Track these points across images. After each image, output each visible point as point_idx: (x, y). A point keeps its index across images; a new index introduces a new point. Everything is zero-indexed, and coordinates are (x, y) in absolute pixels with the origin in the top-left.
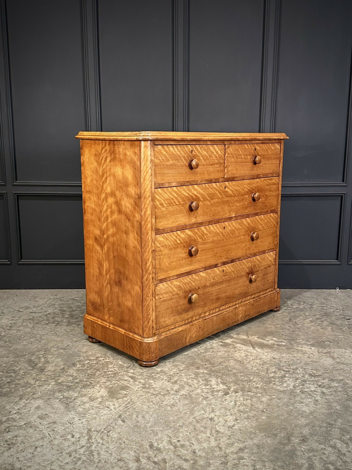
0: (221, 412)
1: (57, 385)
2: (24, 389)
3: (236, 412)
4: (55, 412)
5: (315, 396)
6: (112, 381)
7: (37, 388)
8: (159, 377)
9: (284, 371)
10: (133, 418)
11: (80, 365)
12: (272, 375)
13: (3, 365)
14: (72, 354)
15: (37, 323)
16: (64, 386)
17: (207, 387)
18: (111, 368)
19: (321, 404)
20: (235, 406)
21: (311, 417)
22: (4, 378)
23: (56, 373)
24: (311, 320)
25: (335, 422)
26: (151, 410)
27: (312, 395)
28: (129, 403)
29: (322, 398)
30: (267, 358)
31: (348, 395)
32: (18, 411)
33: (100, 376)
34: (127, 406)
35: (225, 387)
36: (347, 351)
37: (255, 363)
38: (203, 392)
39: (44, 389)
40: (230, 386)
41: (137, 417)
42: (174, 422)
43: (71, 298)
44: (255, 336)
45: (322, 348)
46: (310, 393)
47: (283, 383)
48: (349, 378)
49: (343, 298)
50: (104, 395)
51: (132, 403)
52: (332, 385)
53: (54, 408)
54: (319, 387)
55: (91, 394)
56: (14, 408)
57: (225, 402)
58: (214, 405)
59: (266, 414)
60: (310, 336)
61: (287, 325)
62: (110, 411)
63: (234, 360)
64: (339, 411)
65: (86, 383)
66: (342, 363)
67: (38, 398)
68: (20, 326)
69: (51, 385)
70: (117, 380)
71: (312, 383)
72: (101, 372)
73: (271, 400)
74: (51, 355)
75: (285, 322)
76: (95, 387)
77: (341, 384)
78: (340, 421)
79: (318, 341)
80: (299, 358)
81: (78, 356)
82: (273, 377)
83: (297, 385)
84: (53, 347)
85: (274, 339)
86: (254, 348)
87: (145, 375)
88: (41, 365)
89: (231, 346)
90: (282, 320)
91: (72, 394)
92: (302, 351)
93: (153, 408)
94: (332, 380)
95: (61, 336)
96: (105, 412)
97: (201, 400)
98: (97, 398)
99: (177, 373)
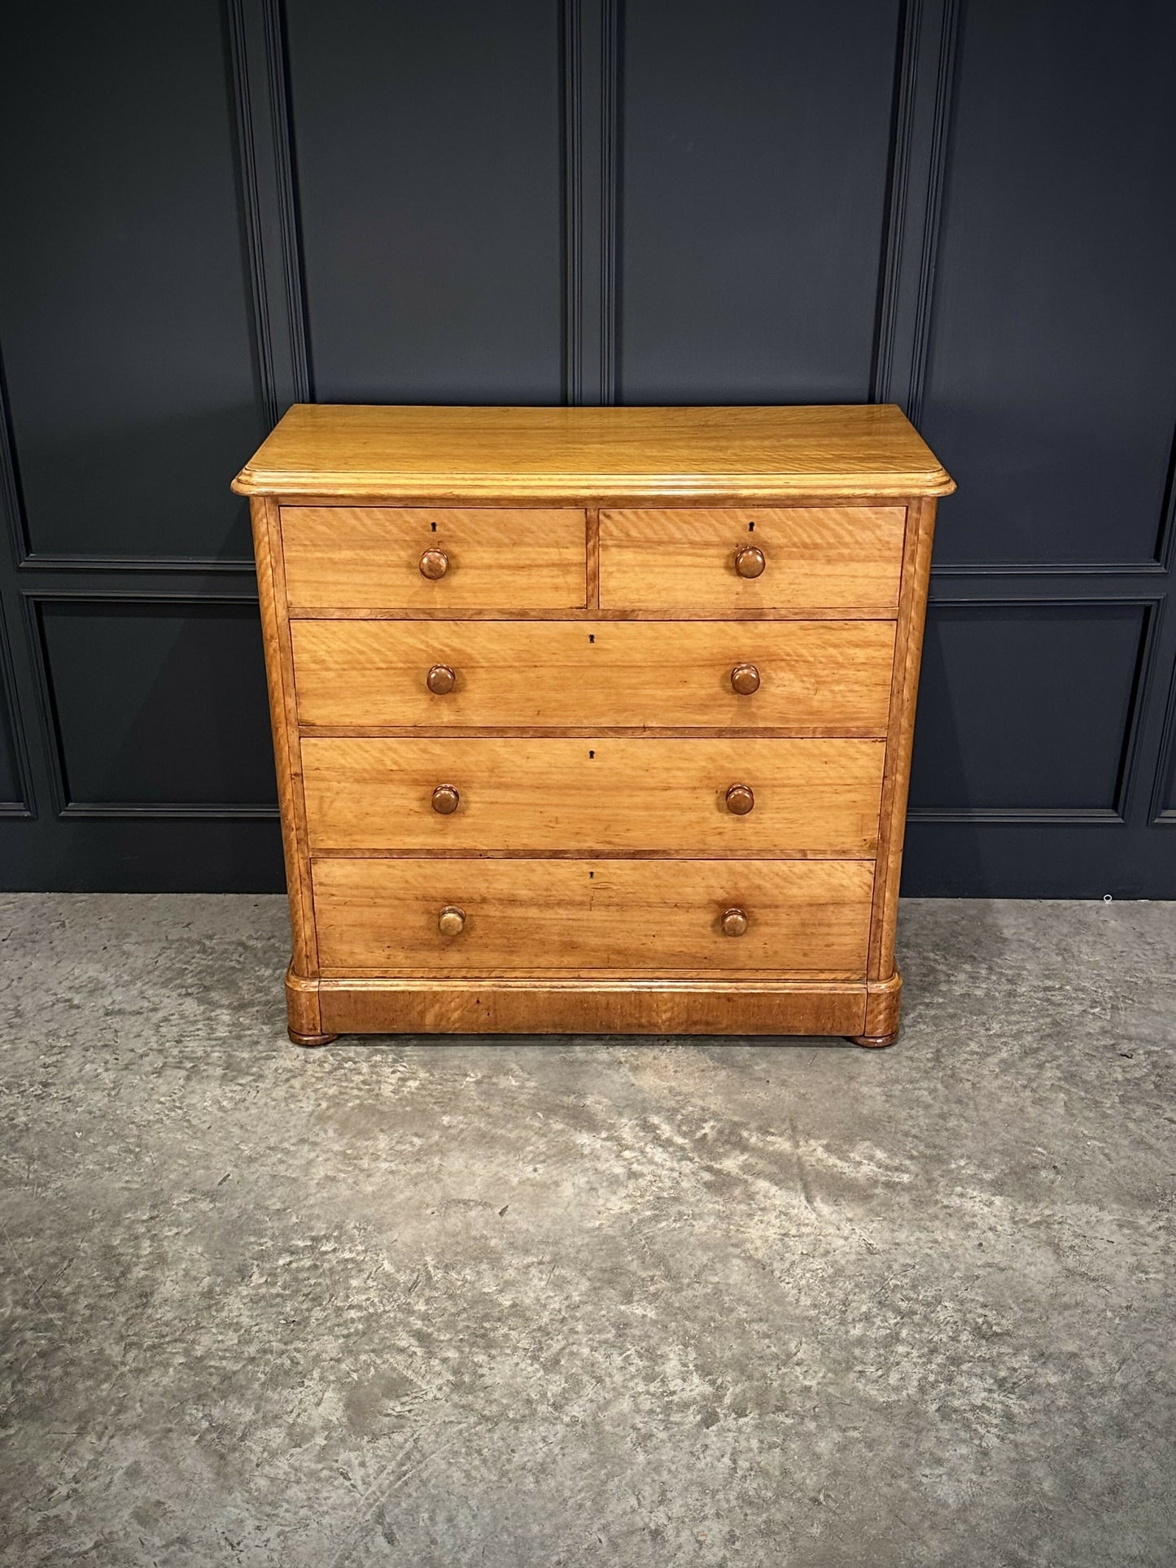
0: (690, 1501)
1: (191, 1369)
2: (91, 1388)
3: (734, 1503)
4: (187, 1495)
5: (982, 1431)
6: (359, 1353)
7: (130, 1380)
8: (506, 1336)
9: (898, 1311)
10: (421, 1524)
11: (262, 1275)
12: (856, 1331)
13: (26, 1273)
14: (234, 1222)
15: (126, 1068)
16: (211, 1375)
17: (653, 1387)
18: (359, 1291)
19: (998, 1471)
20: (731, 1476)
21: (961, 1527)
22: (29, 1335)
23: (188, 1313)
24: (1003, 1061)
25: (1031, 1553)
26: (477, 1490)
27: (974, 1426)
28: (408, 1456)
29: (1003, 1440)
30: (847, 1249)
31: (1084, 1428)
32: (74, 1485)
33: (322, 1330)
34: (404, 1468)
35: (708, 1389)
36: (1106, 1217)
37: (808, 1275)
38: (638, 1411)
39: (151, 1388)
40: (720, 1386)
41: (431, 1519)
42: (543, 1546)
43: (235, 938)
44: (818, 1138)
45: (1027, 1199)
46: (968, 1415)
47: (889, 1369)
48: (1096, 1349)
49: (1119, 948)
50: (334, 1419)
51: (418, 1456)
52: (1041, 1380)
53: (181, 1478)
54: (1000, 1386)
55: (294, 1415)
56: (62, 1474)
57: (701, 1456)
58: (670, 1471)
59: (822, 1516)
60: (995, 1142)
61: (924, 1084)
62: (350, 1491)
63: (743, 1259)
64: (1050, 1500)
65: (279, 1361)
66: (1083, 1275)
67: (135, 1427)
68: (74, 1083)
69: (171, 1369)
70: (373, 1351)
71: (979, 1371)
72: (324, 1310)
73: (845, 1448)
74: (172, 1224)
75: (918, 1069)
76: (307, 1383)
77: (1068, 1377)
78: (1046, 1546)
79: (1019, 1164)
80: (948, 1250)
81: (255, 1235)
82: (860, 1342)
83: (932, 1378)
84: (176, 1186)
85: (880, 1154)
86: (809, 1199)
87: (461, 1325)
88: (143, 1273)
89: (737, 1192)
90: (911, 1058)
91: (236, 1411)
92: (959, 1212)
93: (483, 1479)
94: (1042, 1357)
95: (204, 1133)
96: (334, 1495)
97: (630, 1445)
98: (314, 1431)
99: (563, 1320)
